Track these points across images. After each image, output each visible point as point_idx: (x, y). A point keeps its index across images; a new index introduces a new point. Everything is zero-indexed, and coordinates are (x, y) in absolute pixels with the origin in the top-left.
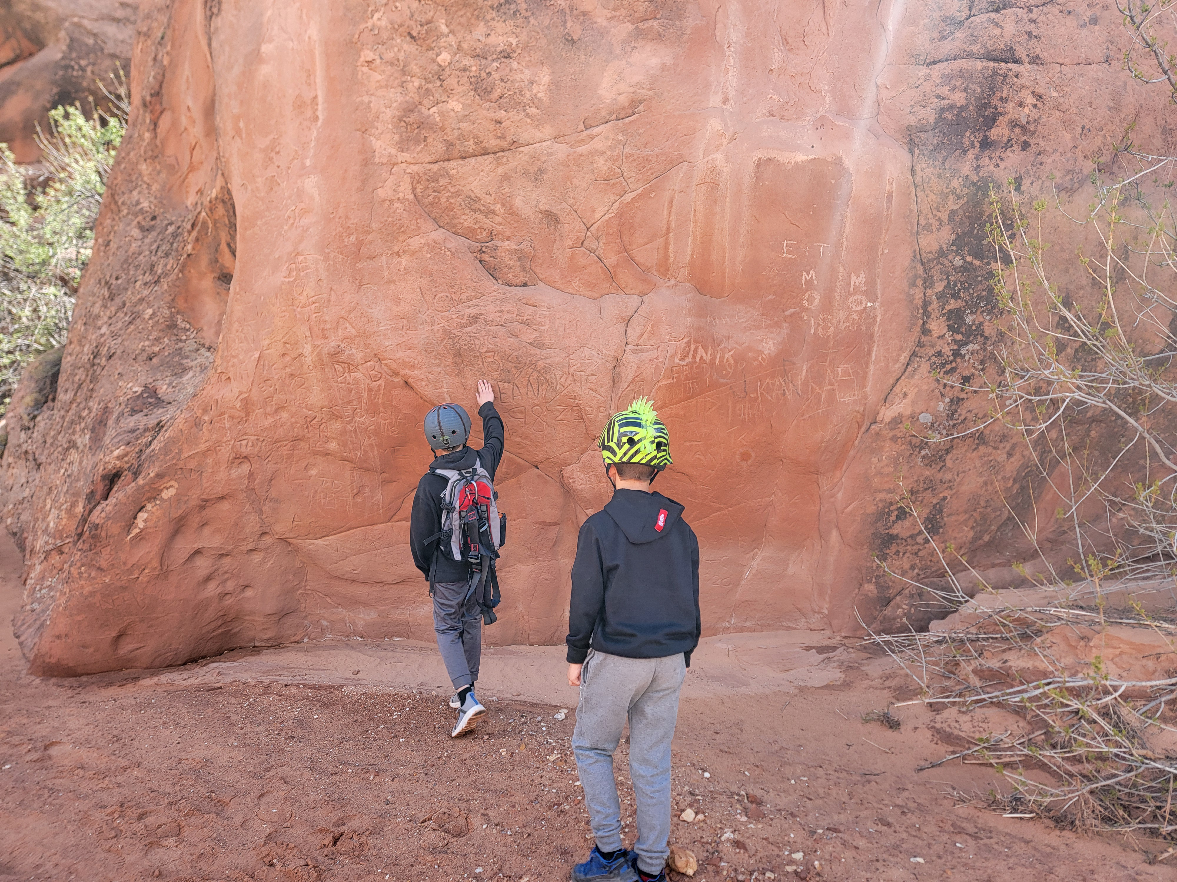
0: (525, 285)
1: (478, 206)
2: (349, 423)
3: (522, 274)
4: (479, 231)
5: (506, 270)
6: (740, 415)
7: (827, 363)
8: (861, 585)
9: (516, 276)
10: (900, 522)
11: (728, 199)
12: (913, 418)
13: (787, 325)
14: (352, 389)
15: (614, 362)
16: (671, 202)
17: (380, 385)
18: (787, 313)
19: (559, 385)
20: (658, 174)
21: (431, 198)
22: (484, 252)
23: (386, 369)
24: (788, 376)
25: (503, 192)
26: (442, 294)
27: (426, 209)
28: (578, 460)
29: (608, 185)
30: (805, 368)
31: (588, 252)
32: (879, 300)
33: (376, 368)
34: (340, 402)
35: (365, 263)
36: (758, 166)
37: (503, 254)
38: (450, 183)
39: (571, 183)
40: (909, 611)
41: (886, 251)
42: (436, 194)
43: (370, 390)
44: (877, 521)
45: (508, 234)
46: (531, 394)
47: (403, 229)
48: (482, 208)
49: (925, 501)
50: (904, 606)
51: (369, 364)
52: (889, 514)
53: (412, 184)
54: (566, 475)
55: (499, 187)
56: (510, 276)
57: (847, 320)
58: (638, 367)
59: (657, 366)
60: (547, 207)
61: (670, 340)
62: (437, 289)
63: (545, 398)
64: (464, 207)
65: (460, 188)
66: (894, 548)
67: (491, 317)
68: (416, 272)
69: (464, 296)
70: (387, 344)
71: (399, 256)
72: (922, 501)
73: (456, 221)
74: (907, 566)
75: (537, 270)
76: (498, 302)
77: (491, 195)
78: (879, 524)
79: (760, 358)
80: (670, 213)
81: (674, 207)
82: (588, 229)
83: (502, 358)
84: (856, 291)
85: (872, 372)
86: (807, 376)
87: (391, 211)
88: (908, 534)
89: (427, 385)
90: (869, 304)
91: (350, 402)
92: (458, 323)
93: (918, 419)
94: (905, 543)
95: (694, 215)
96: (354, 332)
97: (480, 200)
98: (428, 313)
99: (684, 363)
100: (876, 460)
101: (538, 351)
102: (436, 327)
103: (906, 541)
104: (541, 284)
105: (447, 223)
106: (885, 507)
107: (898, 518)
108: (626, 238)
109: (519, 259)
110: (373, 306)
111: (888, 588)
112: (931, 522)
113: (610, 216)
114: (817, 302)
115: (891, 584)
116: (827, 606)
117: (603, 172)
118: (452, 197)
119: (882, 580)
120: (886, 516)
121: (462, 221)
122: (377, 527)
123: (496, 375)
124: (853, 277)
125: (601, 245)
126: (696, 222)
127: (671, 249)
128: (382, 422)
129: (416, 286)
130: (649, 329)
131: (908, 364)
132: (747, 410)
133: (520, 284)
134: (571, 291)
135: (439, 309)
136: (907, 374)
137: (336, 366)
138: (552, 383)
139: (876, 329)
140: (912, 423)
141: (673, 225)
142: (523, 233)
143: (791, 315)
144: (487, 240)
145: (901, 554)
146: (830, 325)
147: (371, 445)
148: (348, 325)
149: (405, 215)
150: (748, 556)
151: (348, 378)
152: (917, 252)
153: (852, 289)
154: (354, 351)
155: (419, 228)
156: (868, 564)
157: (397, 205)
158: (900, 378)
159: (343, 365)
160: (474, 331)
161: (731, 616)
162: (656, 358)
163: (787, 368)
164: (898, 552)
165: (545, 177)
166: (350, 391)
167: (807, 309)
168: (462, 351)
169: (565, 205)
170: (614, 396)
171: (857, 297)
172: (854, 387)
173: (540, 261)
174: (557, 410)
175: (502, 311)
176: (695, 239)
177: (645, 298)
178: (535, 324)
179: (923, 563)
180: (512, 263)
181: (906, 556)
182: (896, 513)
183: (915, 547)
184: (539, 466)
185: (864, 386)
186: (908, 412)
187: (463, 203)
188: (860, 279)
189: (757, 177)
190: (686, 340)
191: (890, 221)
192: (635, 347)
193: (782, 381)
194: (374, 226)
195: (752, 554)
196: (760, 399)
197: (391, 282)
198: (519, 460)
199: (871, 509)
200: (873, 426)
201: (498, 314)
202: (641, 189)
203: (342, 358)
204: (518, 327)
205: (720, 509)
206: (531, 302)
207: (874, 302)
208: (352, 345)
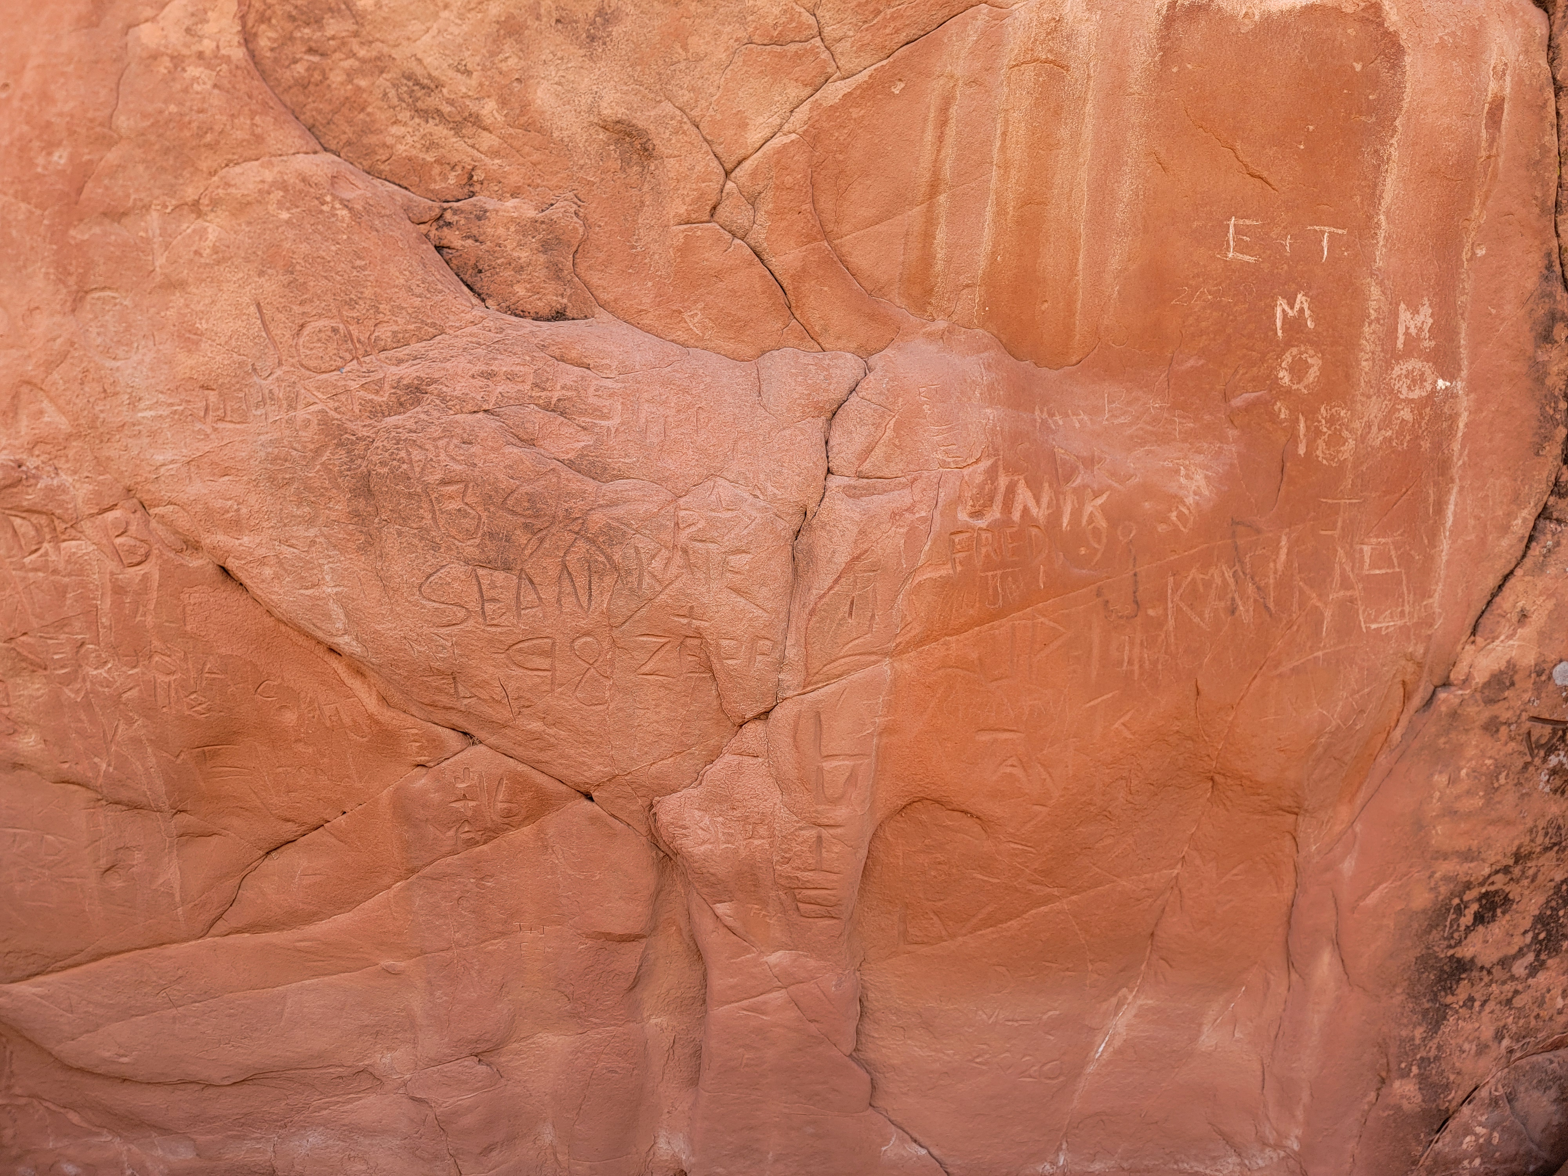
0: (559, 315)
1: (432, 101)
2: (67, 680)
3: (551, 286)
4: (436, 170)
5: (508, 274)
6: (1120, 663)
7: (1336, 533)
8: (1383, 1081)
9: (535, 291)
10: (1481, 928)
11: (1089, 108)
12: (1539, 674)
13: (1236, 433)
14: (66, 586)
15: (797, 520)
16: (944, 109)
17: (145, 578)
18: (1237, 402)
19: (647, 579)
20: (913, 32)
21: (300, 69)
22: (449, 224)
23: (161, 531)
24: (1242, 563)
25: (504, 66)
26: (321, 323)
27: (287, 98)
28: (698, 779)
29: (781, 56)
30: (1284, 542)
31: (728, 236)
32: (1464, 373)
33: (133, 528)
34: (35, 623)
35: (97, 230)
36: (1169, 21)
37: (501, 231)
38: (356, 34)
39: (685, 47)
40: (1489, 1140)
41: (1481, 252)
42: (316, 59)
43: (119, 590)
44: (1432, 927)
45: (515, 179)
46: (569, 603)
47: (209, 138)
48: (446, 109)
49: (1540, 877)
50: (1479, 1130)
51: (110, 516)
52: (1460, 911)
53: (243, 18)
54: (664, 818)
55: (493, 54)
56: (520, 290)
57: (1386, 422)
58: (862, 532)
59: (912, 529)
60: (621, 112)
61: (943, 464)
62: (307, 308)
63: (608, 614)
64: (395, 101)
65: (386, 50)
66: (1463, 991)
67: (459, 388)
68: (247, 260)
69: (384, 332)
70: (159, 458)
71: (200, 214)
72: (1534, 879)
73: (373, 139)
74: (1487, 1033)
75: (594, 278)
76: (481, 351)
77: (468, 73)
78: (1435, 935)
79: (1173, 516)
80: (941, 138)
81: (952, 123)
82: (727, 174)
83: (487, 500)
84: (1412, 346)
85: (1444, 558)
86: (1289, 562)
87: (178, 86)
88: (1495, 956)
89: (277, 577)
90: (1441, 384)
91: (62, 624)
92: (364, 403)
93: (1550, 677)
94: (1486, 979)
95: (1003, 148)
96: (63, 424)
97: (439, 86)
98: (278, 372)
99: (982, 523)
100: (1444, 779)
101: (591, 485)
102: (301, 414)
103: (1489, 972)
104: (604, 316)
105: (349, 143)
106: (1452, 895)
107: (1479, 919)
108: (826, 203)
109: (545, 247)
110: (120, 352)
111: (1447, 1087)
112: (1545, 925)
113: (786, 140)
114: (1313, 373)
115: (1452, 1077)
116: (1298, 1132)
117: (770, 21)
118: (361, 72)
119: (1434, 1069)
120: (1452, 916)
121: (389, 140)
122: (172, 950)
123: (470, 548)
124: (1404, 315)
125: (761, 217)
126: (1005, 166)
127: (941, 235)
128: (162, 678)
129: (246, 299)
130: (889, 433)
131: (1531, 538)
132: (1137, 650)
133: (546, 312)
134: (682, 336)
135: (312, 364)
136: (1528, 562)
137: (17, 522)
138: (629, 572)
139: (1456, 447)
140: (1538, 689)
141: (947, 172)
142: (554, 181)
143: (1248, 408)
144: (458, 193)
145: (1477, 1004)
146: (1345, 433)
147: (136, 741)
148: (46, 404)
149: (217, 99)
150: (1105, 1006)
151: (53, 557)
152: (1555, 256)
153: (1400, 344)
154: (66, 478)
155: (259, 139)
156: (1404, 1033)
157: (193, 71)
158: (1511, 572)
159: (34, 518)
160: (410, 424)
161: (1059, 1149)
162: (911, 510)
163: (1240, 542)
164: (1471, 999)
165: (617, 31)
166: (61, 592)
167: (1289, 391)
168: (374, 479)
169: (668, 107)
170: (796, 607)
171: (1414, 364)
172: (1401, 596)
173: (602, 256)
174: (643, 646)
175: (490, 375)
176: (1001, 212)
177: (874, 360)
178: (583, 413)
179: (1521, 1022)
180: (524, 255)
181: (1488, 1009)
182: (1475, 907)
183: (1507, 987)
184: (594, 795)
185: (1426, 594)
186: (1530, 659)
187: (392, 93)
188: (1420, 319)
189: (1165, 51)
190: (985, 464)
191: (1495, 176)
192: (853, 482)
193: (1228, 574)
194: (123, 122)
195: (1114, 1000)
196: (1171, 622)
197: (172, 285)
198: (540, 779)
199: (1422, 899)
200: (1442, 695)
201: (479, 382)
202: (867, 72)
203: (30, 498)
204: (535, 418)
205: (1048, 899)
206: (574, 354)
207: (1450, 376)
208: (61, 464)
